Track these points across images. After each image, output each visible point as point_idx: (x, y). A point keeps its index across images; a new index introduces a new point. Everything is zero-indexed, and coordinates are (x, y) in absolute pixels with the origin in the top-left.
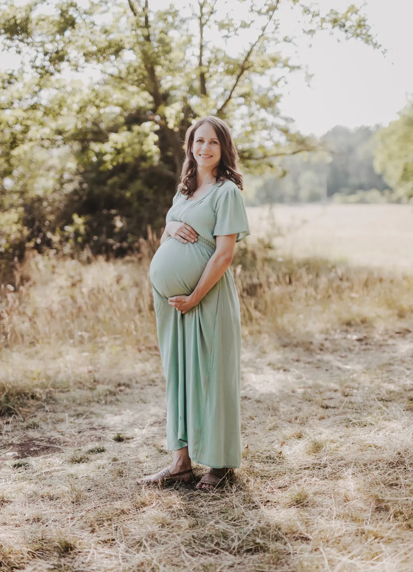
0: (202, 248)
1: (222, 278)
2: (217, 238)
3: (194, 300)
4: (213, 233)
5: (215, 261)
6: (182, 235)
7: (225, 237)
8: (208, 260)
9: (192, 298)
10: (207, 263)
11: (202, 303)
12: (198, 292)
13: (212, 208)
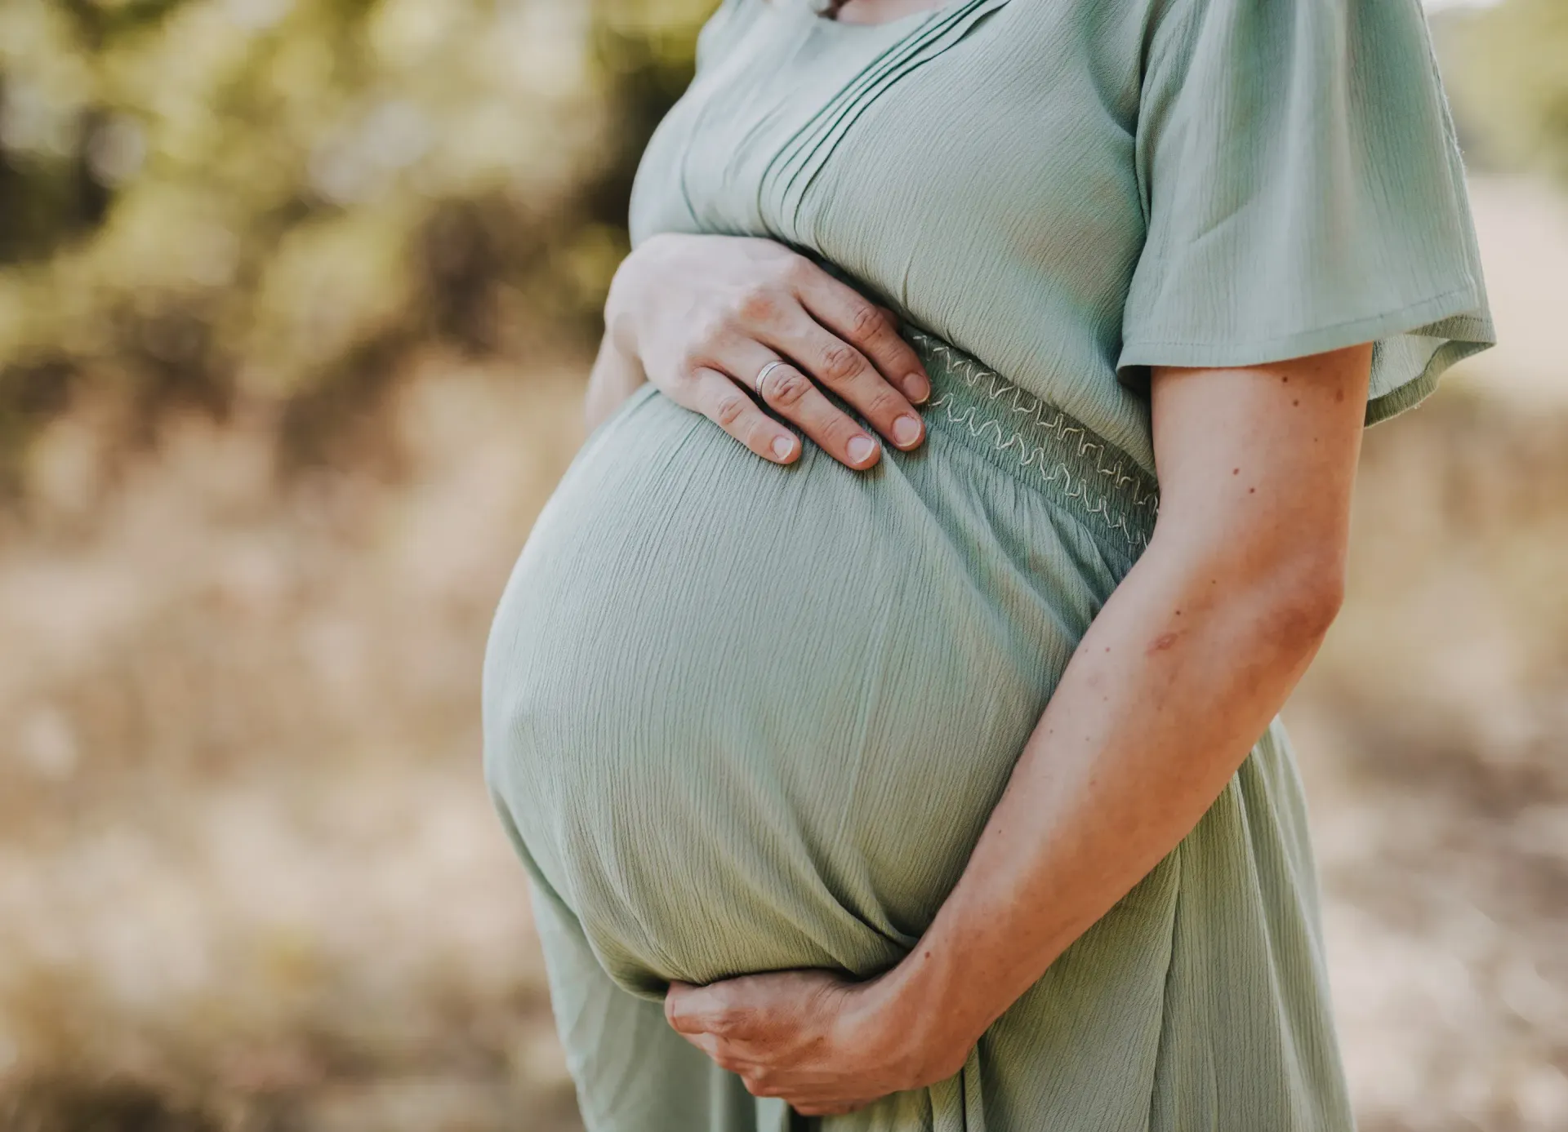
0: (1004, 497)
1: (1212, 822)
2: (1169, 399)
3: (915, 1043)
4: (1113, 345)
5: (1164, 644)
6: (766, 374)
7: (1268, 383)
8: (1079, 629)
9: (902, 1018)
10: (1070, 652)
11: (1004, 1051)
12: (961, 962)
13: (1100, 73)
